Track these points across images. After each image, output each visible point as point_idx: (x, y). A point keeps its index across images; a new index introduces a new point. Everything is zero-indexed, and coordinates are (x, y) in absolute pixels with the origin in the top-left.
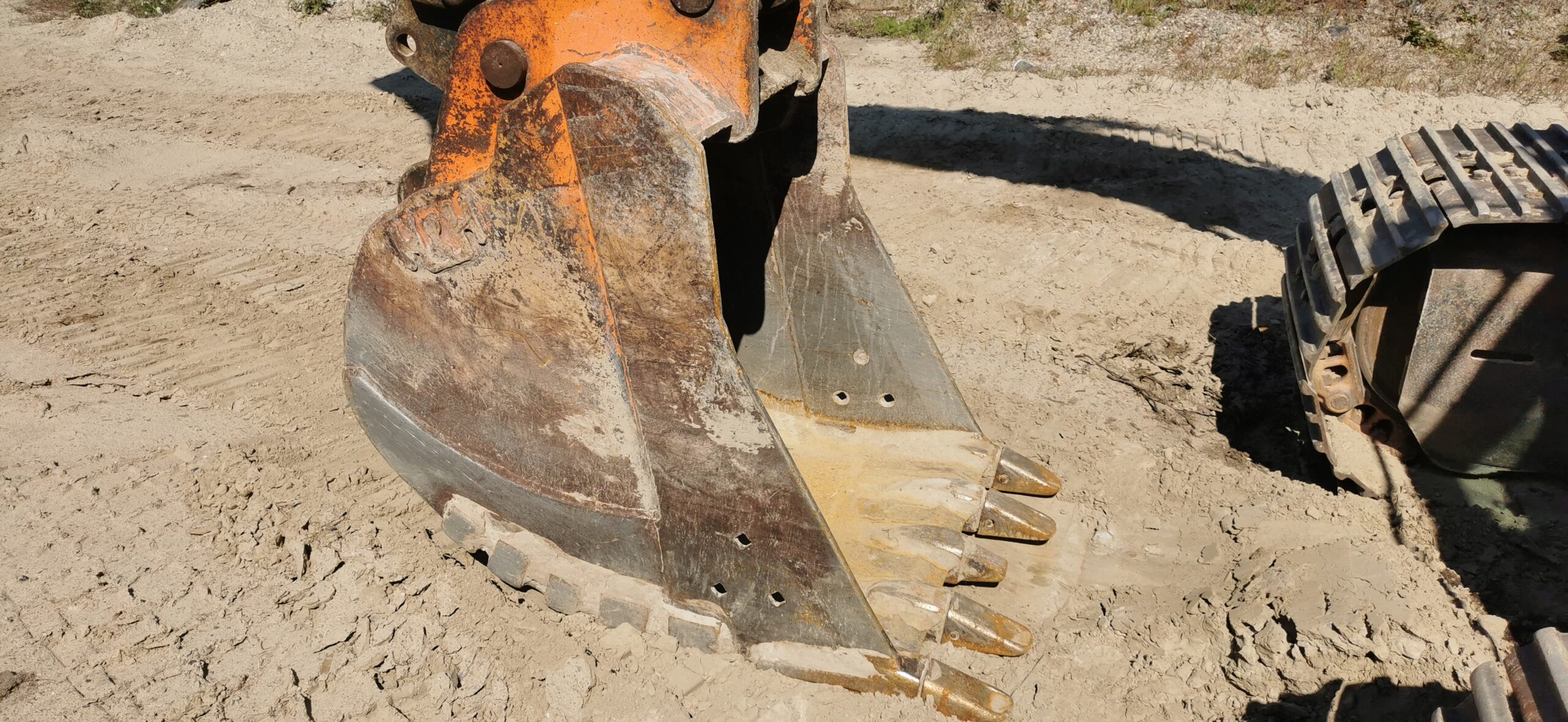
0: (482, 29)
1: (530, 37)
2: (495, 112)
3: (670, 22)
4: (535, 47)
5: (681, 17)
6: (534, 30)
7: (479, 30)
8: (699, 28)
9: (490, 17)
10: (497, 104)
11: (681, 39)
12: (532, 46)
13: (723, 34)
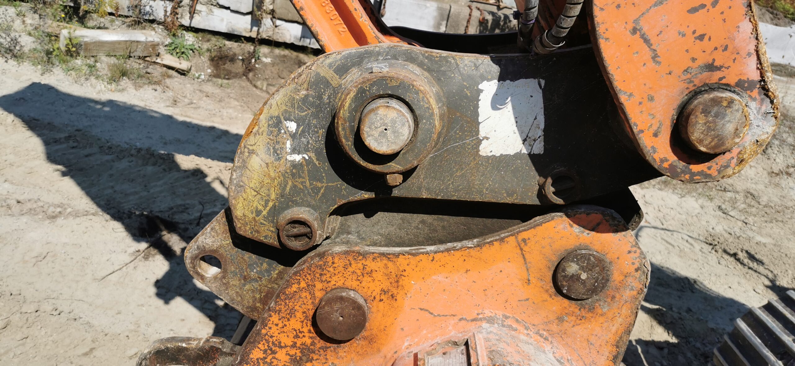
0: (321, 275)
1: (378, 290)
2: (314, 352)
3: (546, 301)
4: (381, 300)
5: (560, 298)
6: (386, 285)
7: (317, 275)
8: (577, 311)
9: (335, 265)
10: (318, 345)
11: (552, 317)
12: (378, 298)
13: (601, 319)
